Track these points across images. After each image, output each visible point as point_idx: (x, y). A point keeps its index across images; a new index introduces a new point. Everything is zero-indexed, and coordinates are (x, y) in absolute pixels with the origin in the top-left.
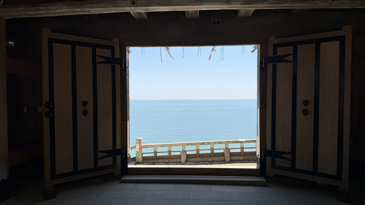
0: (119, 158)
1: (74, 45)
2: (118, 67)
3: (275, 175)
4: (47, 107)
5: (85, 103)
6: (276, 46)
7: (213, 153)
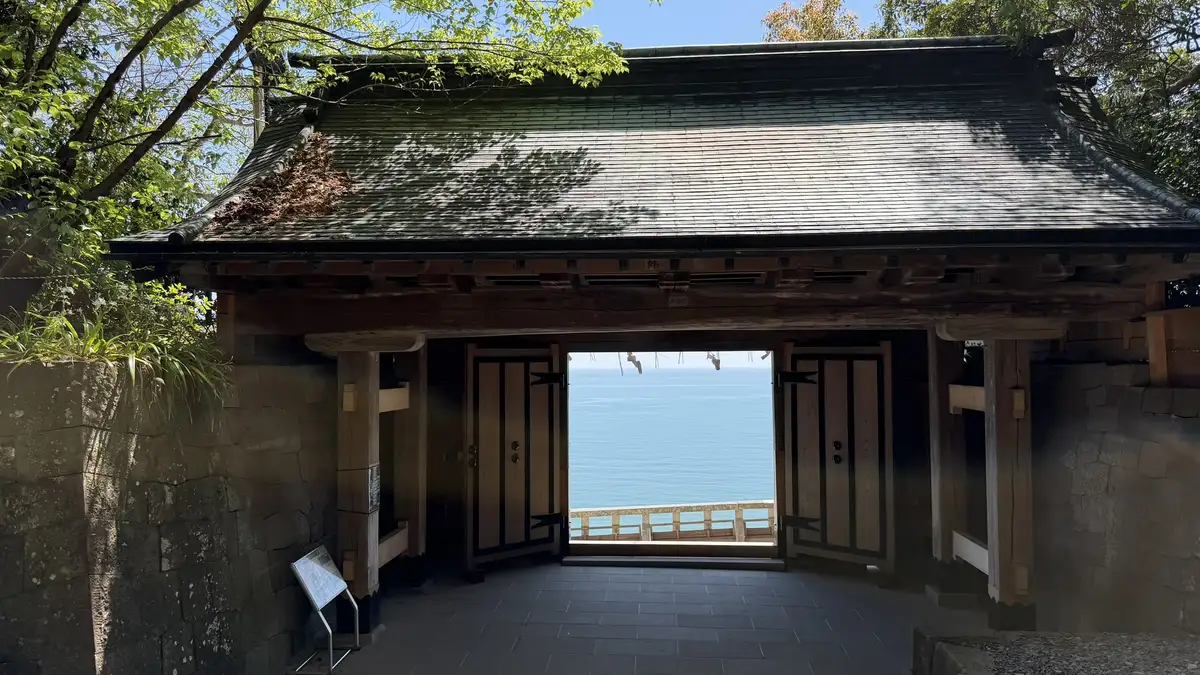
0: (557, 528)
1: (502, 361)
2: (556, 386)
3: (801, 556)
4: (471, 453)
5: (515, 445)
6: (795, 358)
7: (710, 530)
